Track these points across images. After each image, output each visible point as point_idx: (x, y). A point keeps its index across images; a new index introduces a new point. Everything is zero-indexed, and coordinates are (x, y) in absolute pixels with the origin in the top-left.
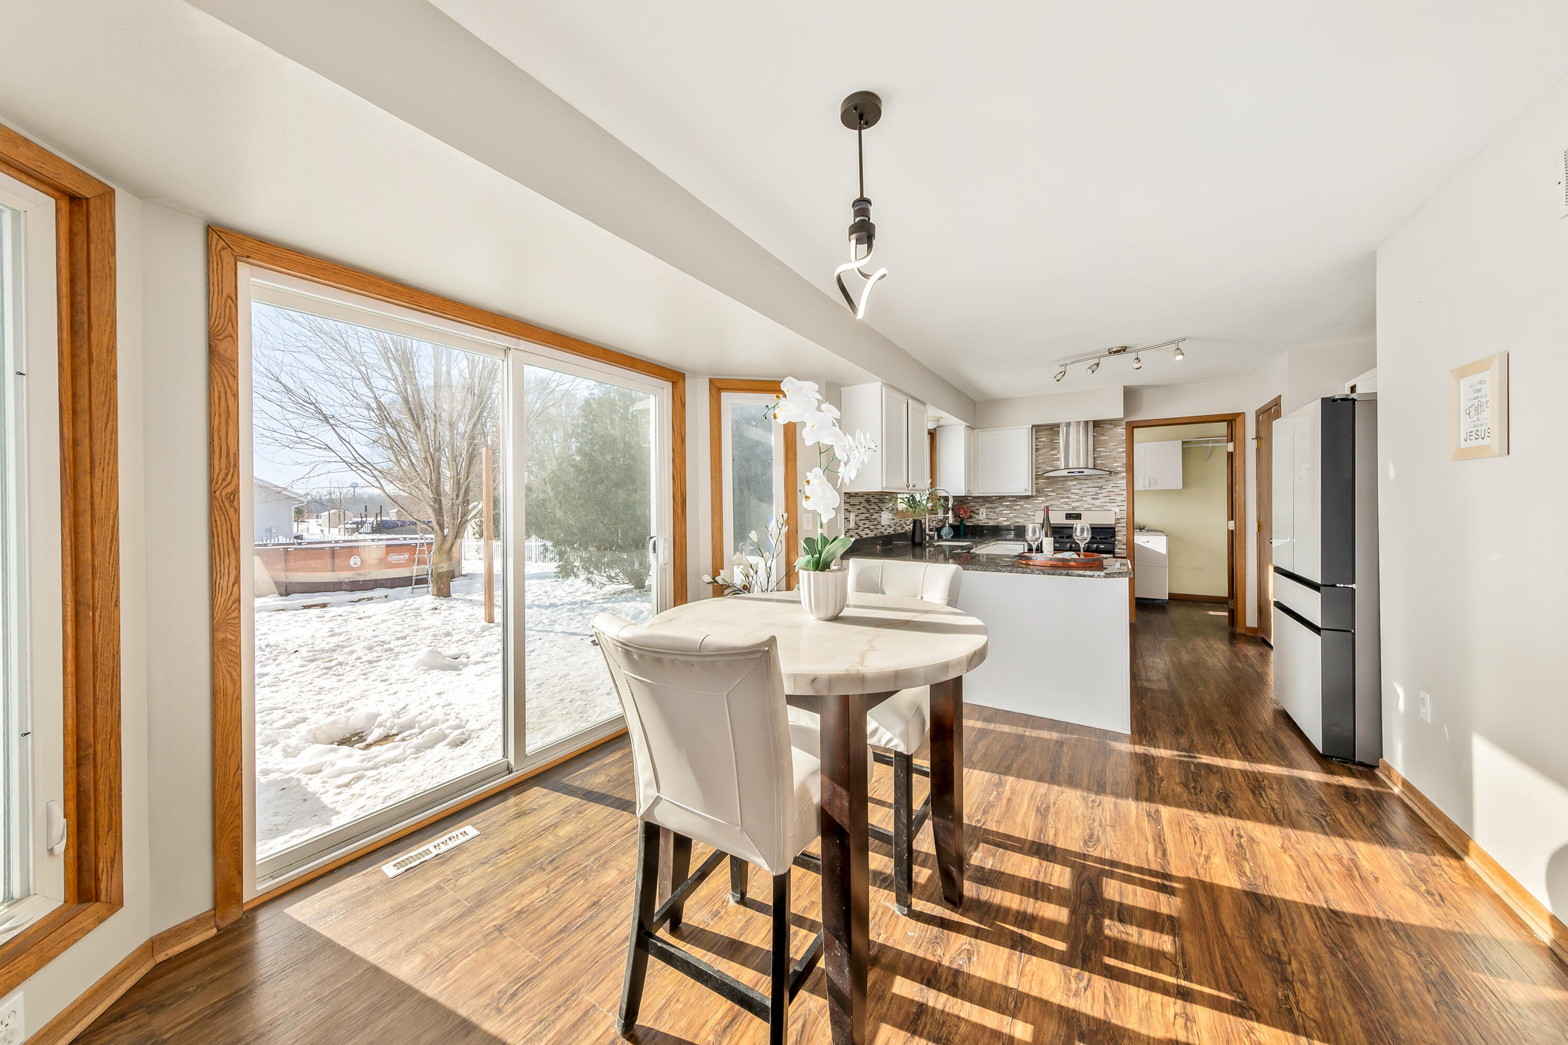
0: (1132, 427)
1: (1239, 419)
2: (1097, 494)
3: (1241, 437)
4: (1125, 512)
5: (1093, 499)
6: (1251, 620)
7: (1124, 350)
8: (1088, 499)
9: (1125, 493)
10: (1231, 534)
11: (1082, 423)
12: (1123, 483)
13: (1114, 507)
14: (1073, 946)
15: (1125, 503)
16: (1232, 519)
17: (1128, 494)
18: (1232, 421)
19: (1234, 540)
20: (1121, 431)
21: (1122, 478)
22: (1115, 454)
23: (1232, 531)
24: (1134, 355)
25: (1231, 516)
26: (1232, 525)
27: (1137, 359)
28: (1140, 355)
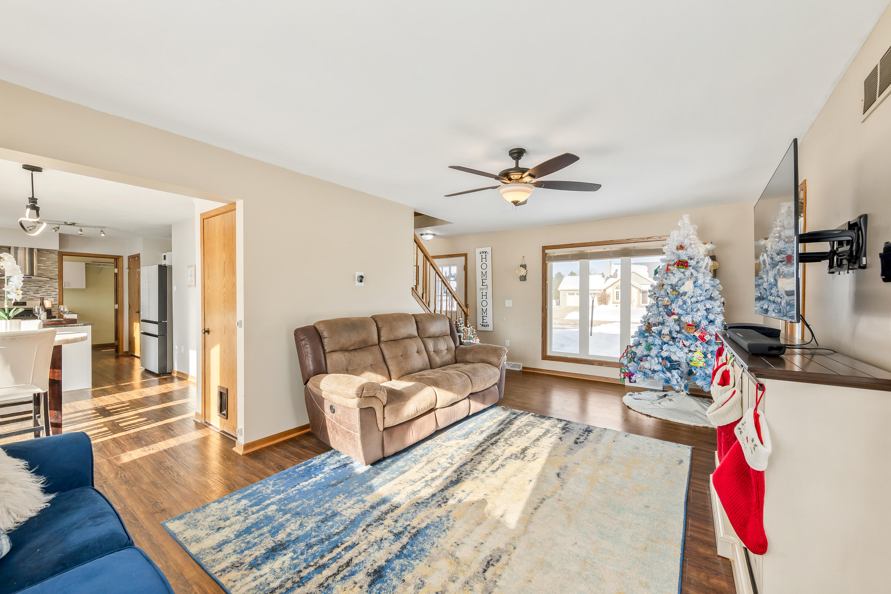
0: (61, 255)
1: (120, 259)
2: (37, 290)
3: (121, 267)
4: (58, 301)
5: (34, 293)
6: (126, 348)
7: (74, 224)
8: (31, 293)
9: (57, 290)
10: (116, 311)
11: (27, 249)
12: (57, 285)
13: (50, 298)
14: (100, 414)
15: (58, 296)
16: (117, 304)
17: (59, 291)
18: (117, 259)
19: (118, 313)
20: (55, 257)
21: (56, 282)
22: (51, 268)
23: (117, 309)
24: (79, 228)
25: (116, 302)
26: (116, 306)
27: (81, 230)
28: (82, 229)
